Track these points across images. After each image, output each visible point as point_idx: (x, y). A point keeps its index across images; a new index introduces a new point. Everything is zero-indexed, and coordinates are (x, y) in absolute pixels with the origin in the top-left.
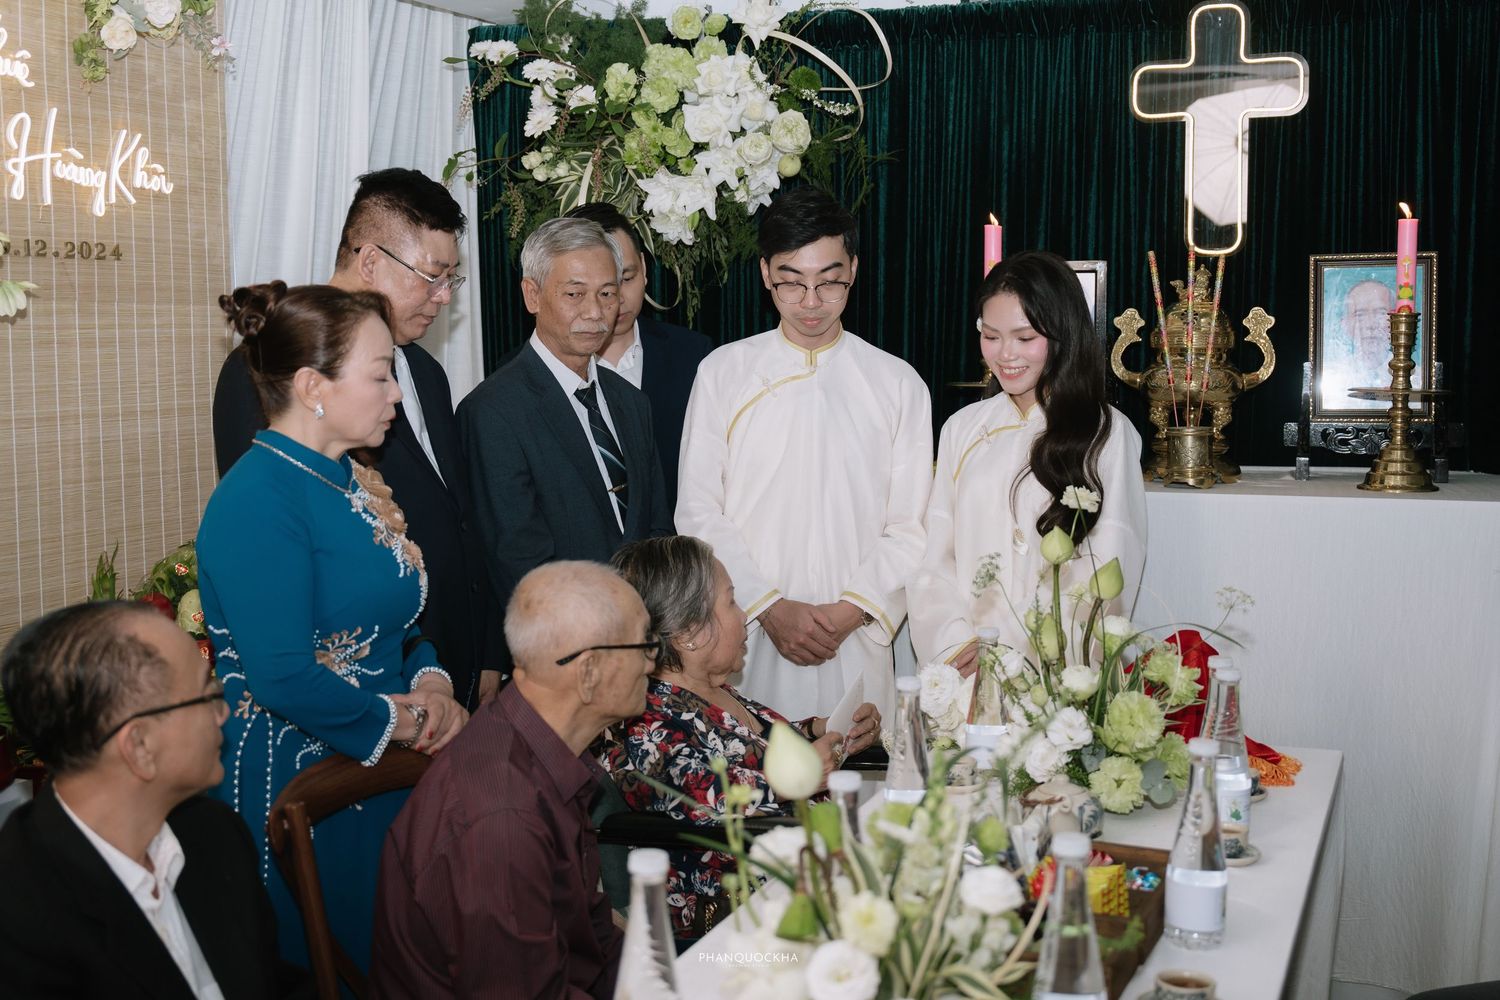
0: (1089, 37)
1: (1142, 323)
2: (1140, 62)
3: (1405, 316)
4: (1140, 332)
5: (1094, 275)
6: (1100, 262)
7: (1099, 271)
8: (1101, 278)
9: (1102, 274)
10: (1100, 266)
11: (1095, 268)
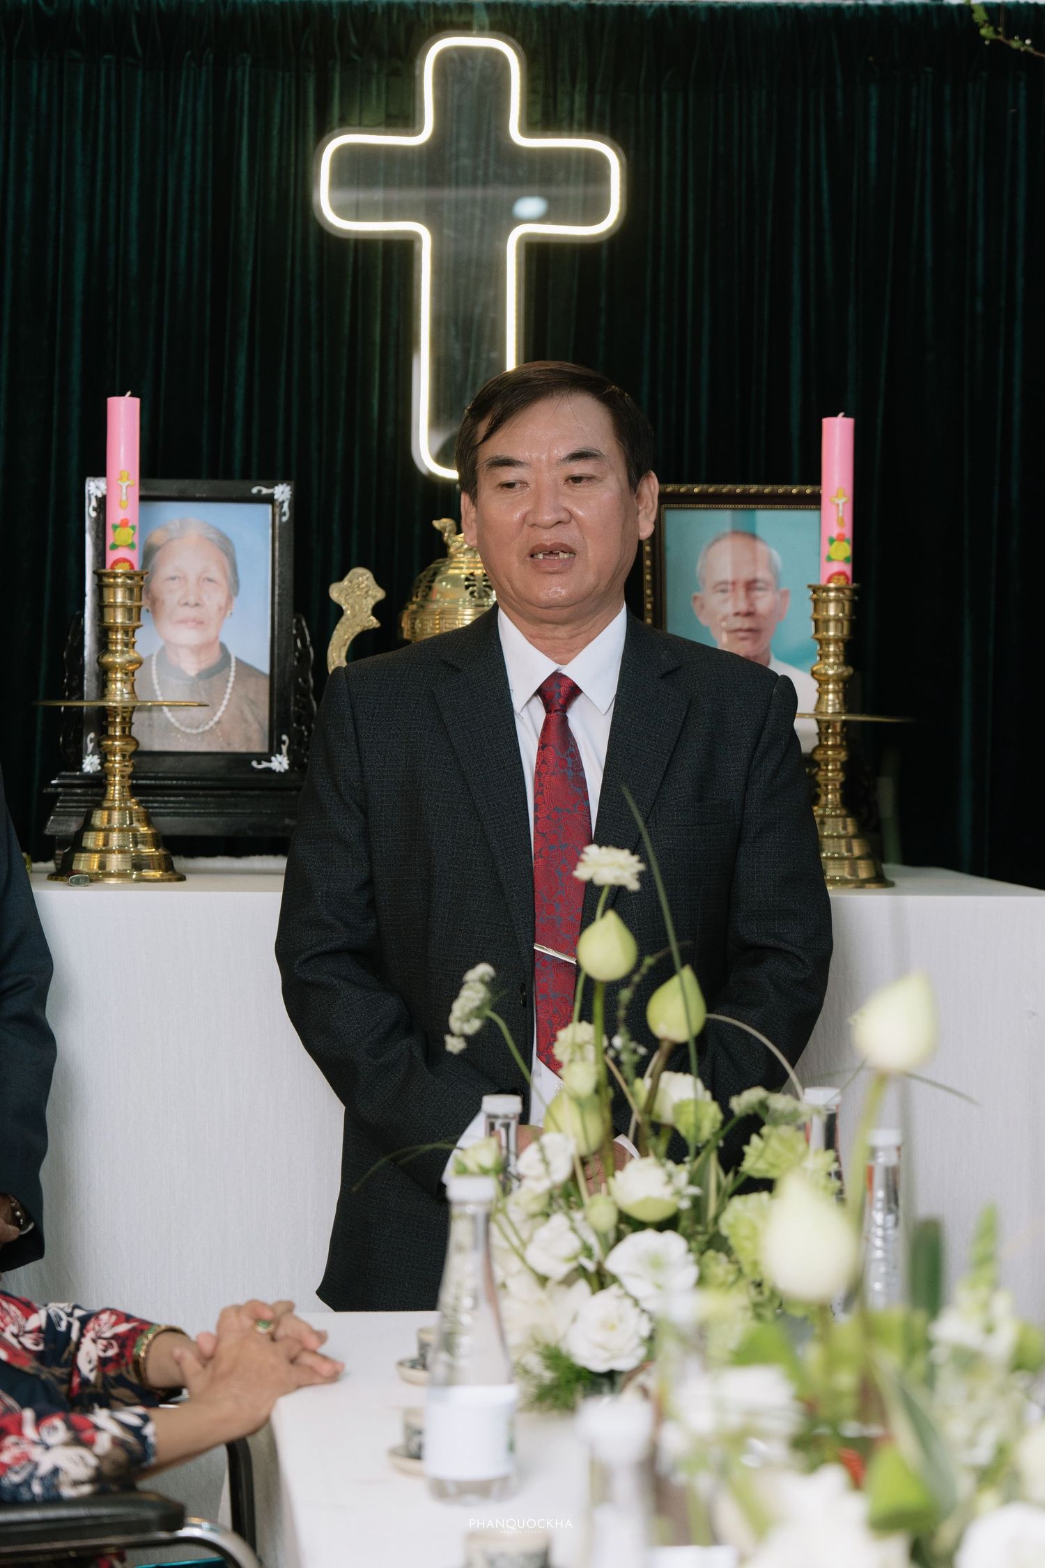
0: (239, 74)
1: (380, 594)
2: (332, 129)
3: (837, 590)
4: (377, 610)
5: (269, 507)
6: (282, 484)
7: (280, 500)
8: (284, 514)
9: (286, 506)
10: (282, 492)
11: (273, 495)
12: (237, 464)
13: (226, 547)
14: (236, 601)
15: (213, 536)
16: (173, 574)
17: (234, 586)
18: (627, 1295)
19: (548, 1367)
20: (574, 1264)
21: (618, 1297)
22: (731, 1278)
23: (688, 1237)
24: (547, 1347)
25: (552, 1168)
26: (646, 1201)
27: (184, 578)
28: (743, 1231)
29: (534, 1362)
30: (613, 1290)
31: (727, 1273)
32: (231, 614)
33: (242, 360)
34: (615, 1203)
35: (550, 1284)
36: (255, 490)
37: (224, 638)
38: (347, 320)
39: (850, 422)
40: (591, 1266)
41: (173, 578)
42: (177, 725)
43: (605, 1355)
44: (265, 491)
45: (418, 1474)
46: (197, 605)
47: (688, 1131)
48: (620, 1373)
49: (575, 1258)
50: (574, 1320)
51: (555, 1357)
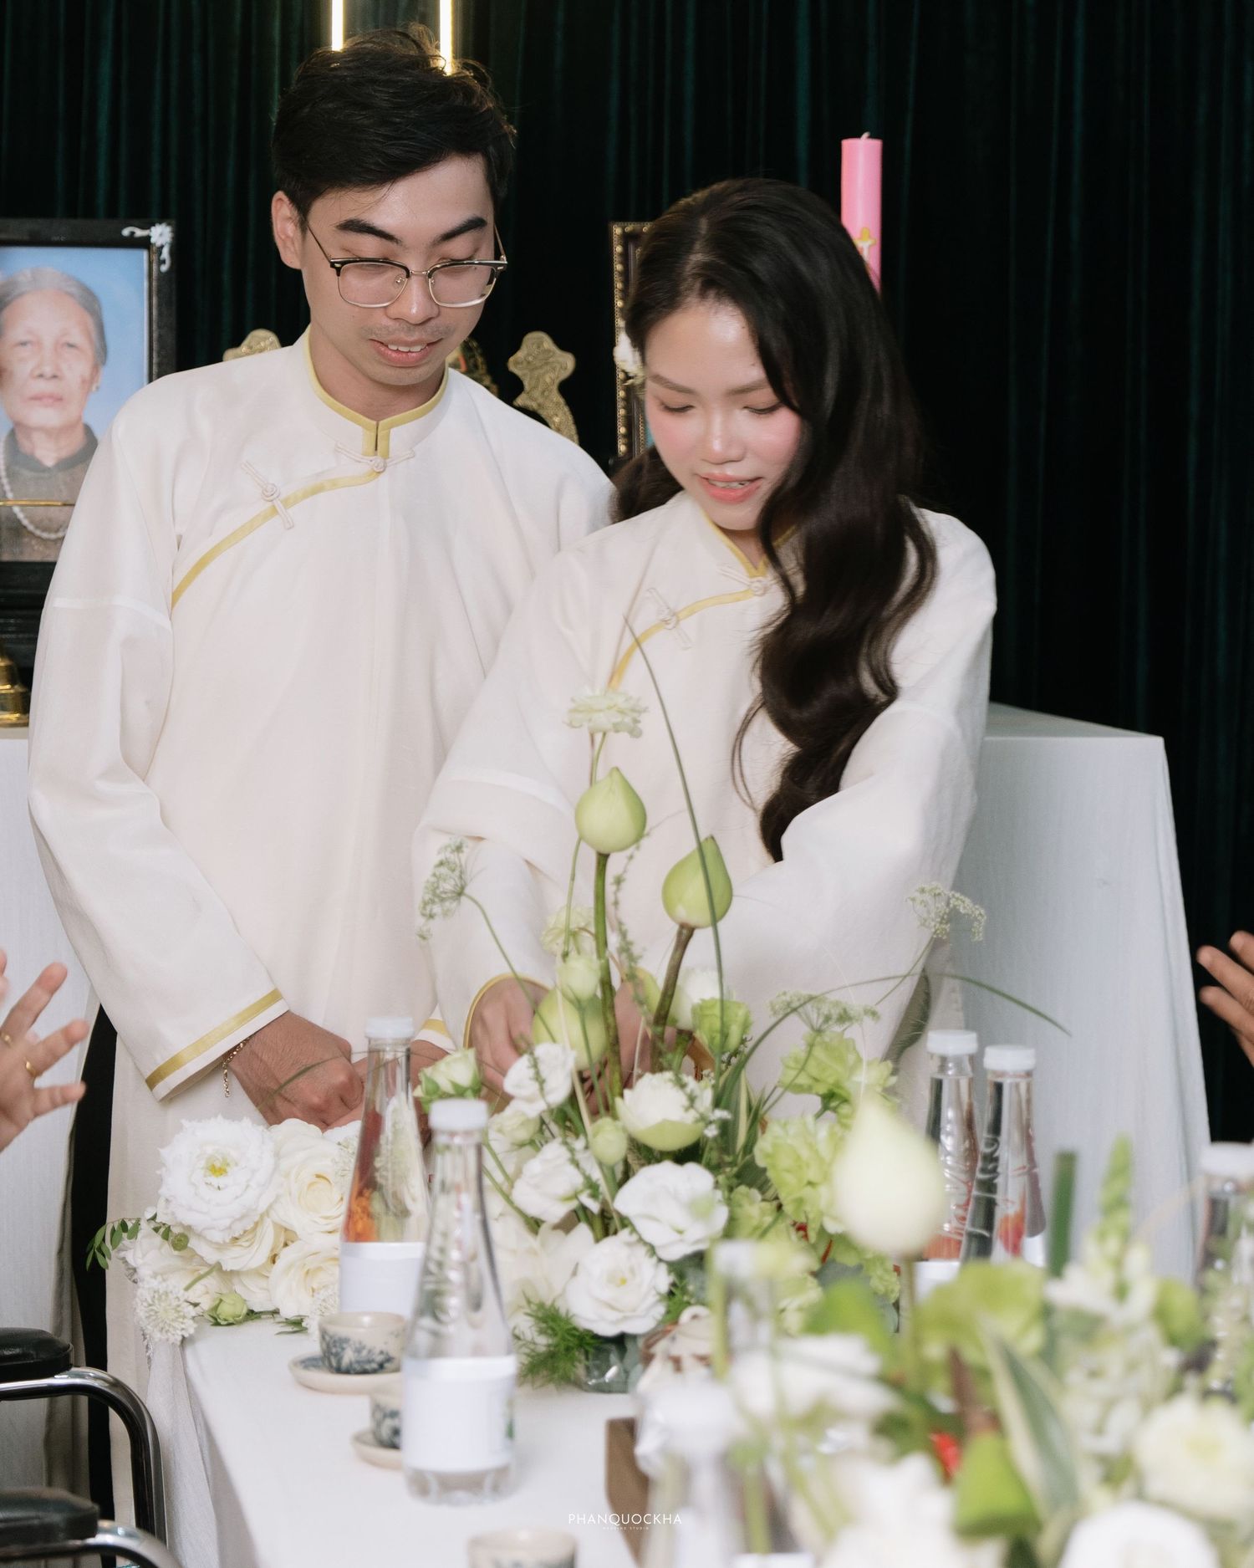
5: (145, 253)
6: (160, 223)
7: (158, 244)
8: (164, 262)
9: (165, 254)
10: (161, 234)
11: (149, 237)
12: (101, 199)
13: (90, 303)
14: (105, 372)
15: (73, 290)
16: (24, 338)
17: (101, 353)
18: (641, 1240)
19: (542, 1332)
20: (574, 1204)
21: (629, 1245)
22: (768, 1219)
23: (714, 1168)
24: (541, 1306)
25: (547, 1087)
26: (664, 1125)
27: (37, 344)
28: (784, 1161)
29: (526, 1325)
30: (624, 1234)
31: (763, 1213)
32: (97, 388)
33: (106, 68)
34: (624, 1129)
35: (544, 1228)
36: (126, 232)
37: (88, 419)
38: (238, 16)
39: (876, 144)
40: (594, 1207)
41: (24, 344)
42: (31, 528)
43: (614, 1315)
44: (139, 233)
45: (396, 1467)
46: (55, 377)
47: (712, 1039)
48: (634, 1337)
49: (575, 1196)
50: (574, 1273)
51: (550, 1319)
